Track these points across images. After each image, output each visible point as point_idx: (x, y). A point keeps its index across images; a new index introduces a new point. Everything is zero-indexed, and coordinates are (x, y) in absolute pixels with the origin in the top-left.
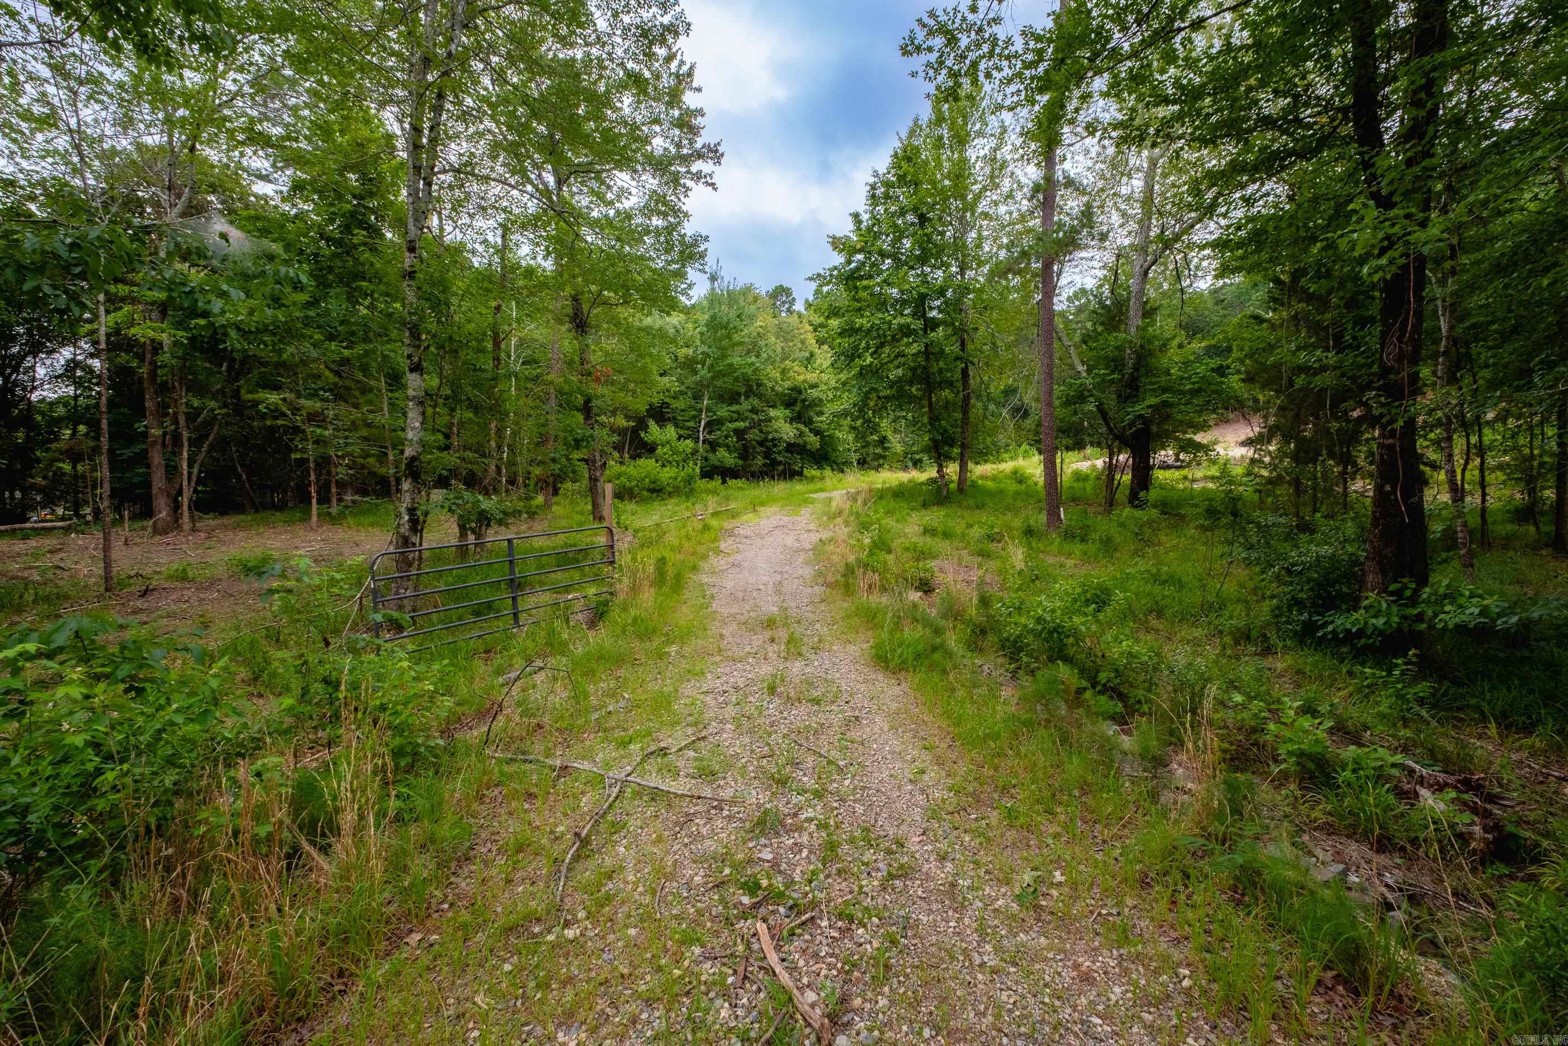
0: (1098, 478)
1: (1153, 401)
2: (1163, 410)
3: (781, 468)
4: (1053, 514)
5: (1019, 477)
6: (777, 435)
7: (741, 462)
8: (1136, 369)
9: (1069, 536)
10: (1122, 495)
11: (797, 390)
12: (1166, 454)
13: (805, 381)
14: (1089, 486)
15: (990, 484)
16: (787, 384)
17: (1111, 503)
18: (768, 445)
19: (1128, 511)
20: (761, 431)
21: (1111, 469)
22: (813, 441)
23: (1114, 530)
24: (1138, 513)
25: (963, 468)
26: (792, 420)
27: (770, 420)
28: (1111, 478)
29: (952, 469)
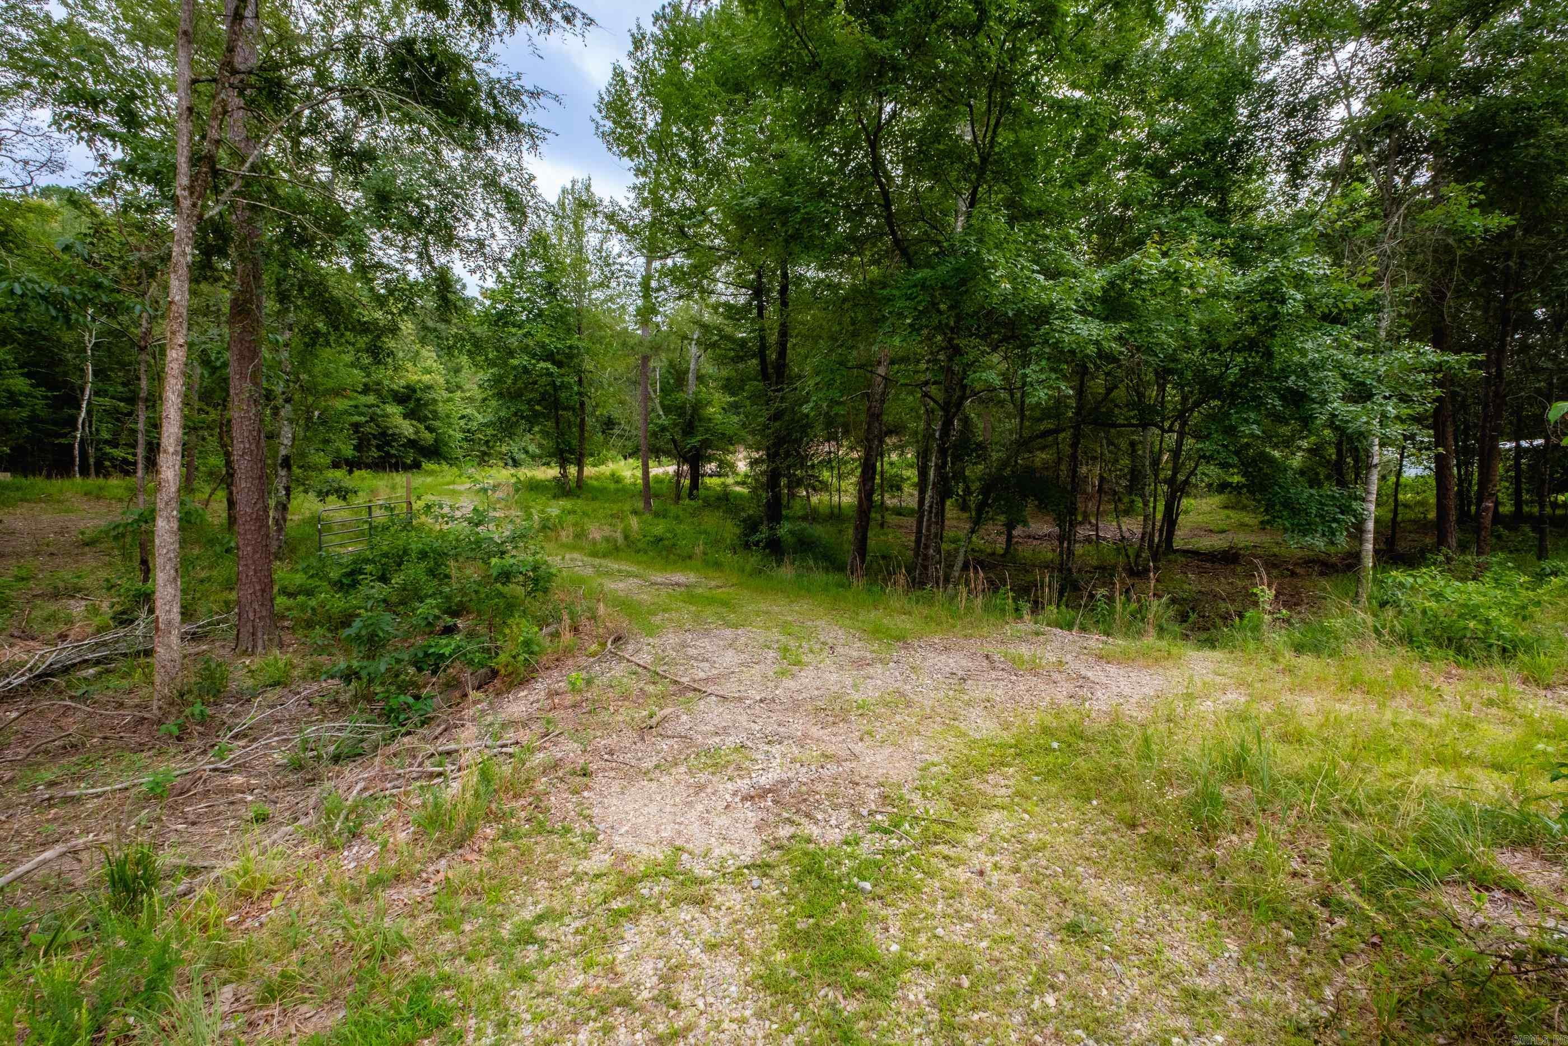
0: (670, 481)
1: (699, 438)
2: (706, 444)
3: (393, 461)
4: (647, 503)
5: (616, 478)
6: (397, 431)
7: (357, 454)
8: (692, 416)
9: (657, 515)
10: (685, 492)
11: (411, 389)
12: (711, 467)
13: (420, 381)
14: (664, 486)
15: (595, 483)
16: (403, 382)
17: (678, 497)
18: (386, 438)
19: (687, 501)
20: (378, 426)
21: (678, 474)
22: (428, 437)
23: (680, 513)
24: (692, 503)
25: (580, 471)
26: (405, 416)
27: (387, 416)
28: (678, 482)
29: (573, 470)
